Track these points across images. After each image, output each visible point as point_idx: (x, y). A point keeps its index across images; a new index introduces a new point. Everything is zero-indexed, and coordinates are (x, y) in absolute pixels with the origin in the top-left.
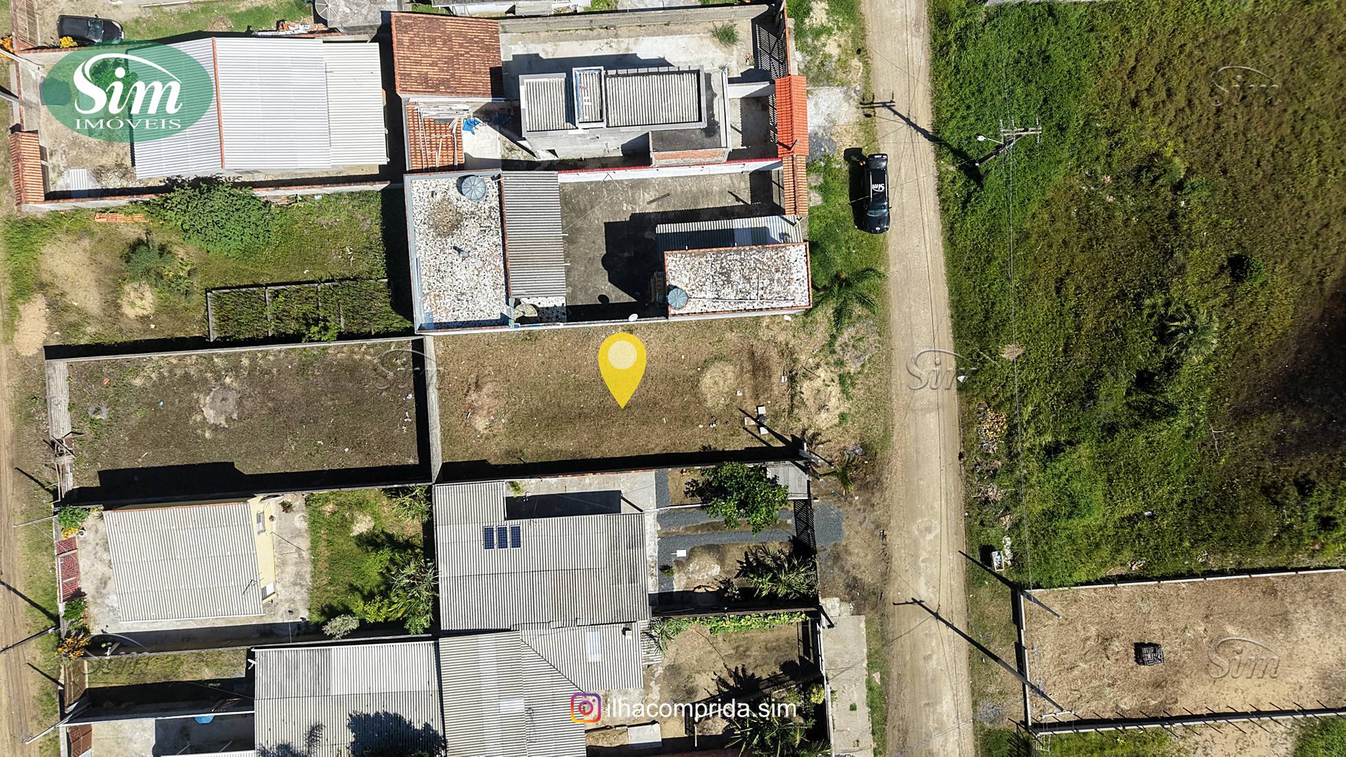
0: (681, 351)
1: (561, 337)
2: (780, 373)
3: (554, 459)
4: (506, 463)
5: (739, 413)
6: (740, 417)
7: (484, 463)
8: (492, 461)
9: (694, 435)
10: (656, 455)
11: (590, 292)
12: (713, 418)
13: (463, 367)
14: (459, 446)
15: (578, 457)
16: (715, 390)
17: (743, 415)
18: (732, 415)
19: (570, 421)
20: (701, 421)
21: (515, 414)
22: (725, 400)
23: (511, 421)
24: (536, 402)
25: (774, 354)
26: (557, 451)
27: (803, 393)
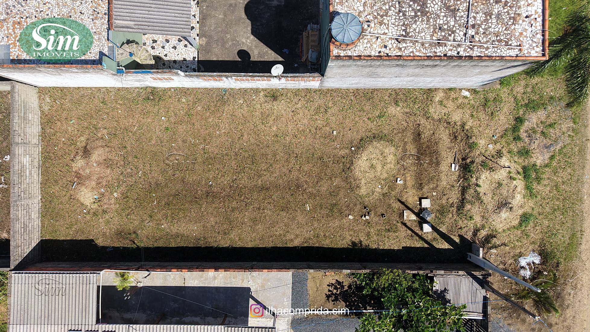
0: (333, 125)
1: (190, 99)
2: (450, 160)
3: (173, 245)
4: (117, 245)
5: (397, 205)
6: (399, 209)
7: (90, 243)
8: (100, 242)
9: (341, 227)
10: (295, 247)
11: (227, 46)
12: (366, 210)
13: (72, 126)
14: (62, 222)
15: (202, 244)
16: (371, 175)
17: (402, 207)
18: (389, 205)
19: (196, 200)
20: (351, 211)
21: (131, 188)
22: (382, 188)
23: (125, 196)
24: (156, 176)
25: (444, 136)
26: (177, 236)
27: (479, 186)
